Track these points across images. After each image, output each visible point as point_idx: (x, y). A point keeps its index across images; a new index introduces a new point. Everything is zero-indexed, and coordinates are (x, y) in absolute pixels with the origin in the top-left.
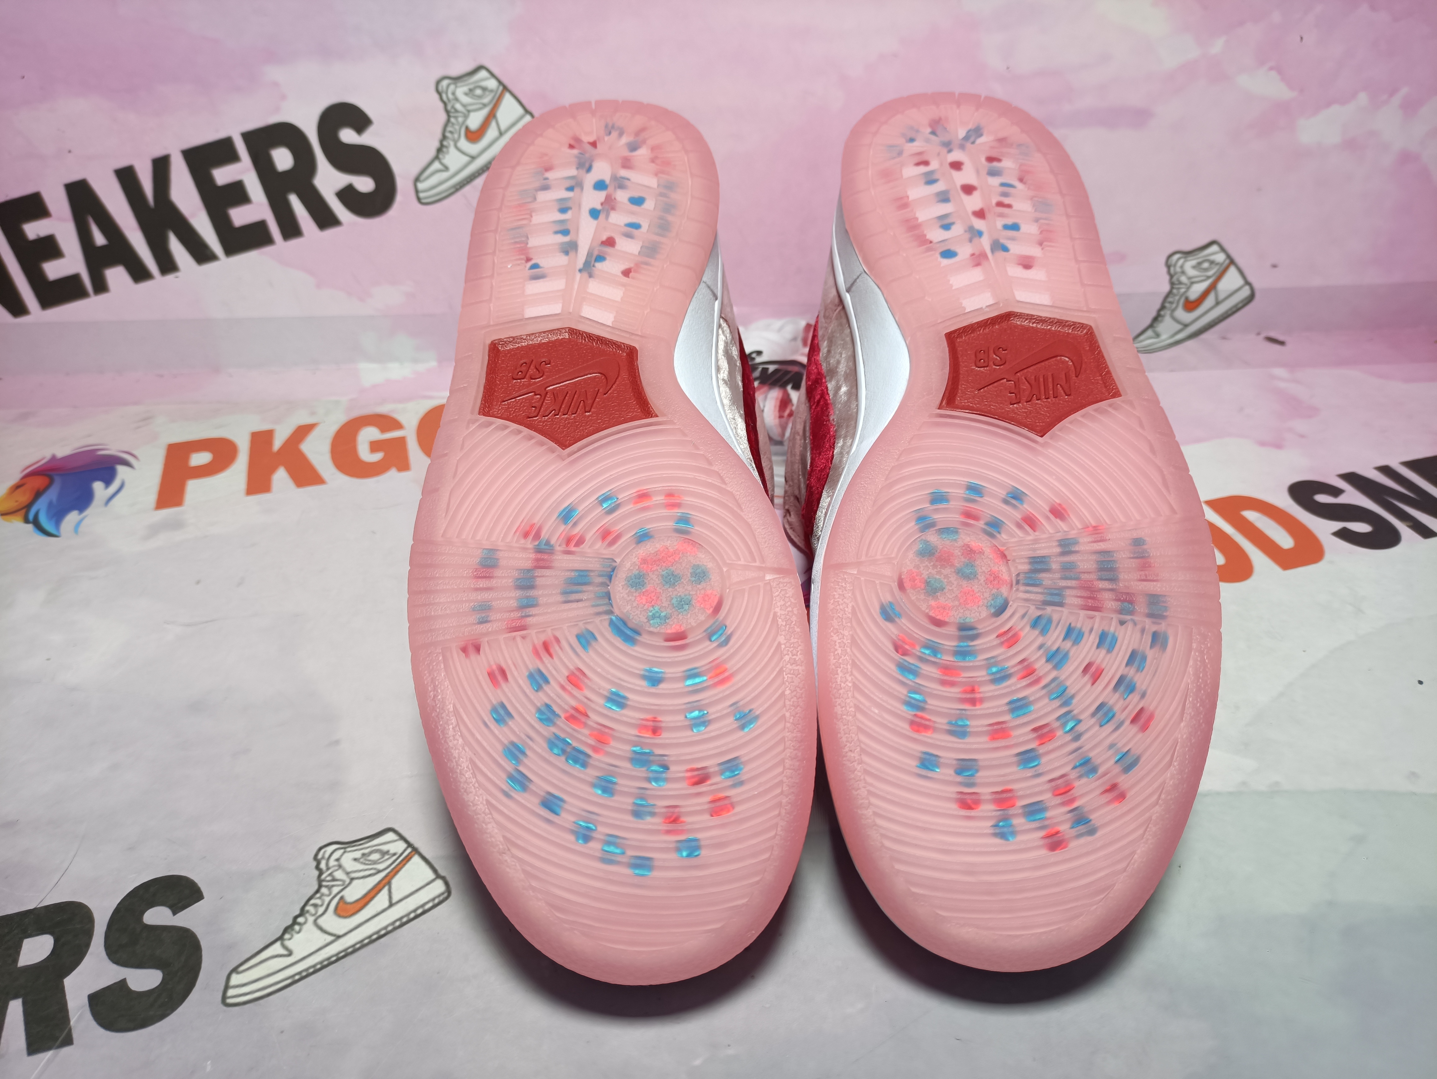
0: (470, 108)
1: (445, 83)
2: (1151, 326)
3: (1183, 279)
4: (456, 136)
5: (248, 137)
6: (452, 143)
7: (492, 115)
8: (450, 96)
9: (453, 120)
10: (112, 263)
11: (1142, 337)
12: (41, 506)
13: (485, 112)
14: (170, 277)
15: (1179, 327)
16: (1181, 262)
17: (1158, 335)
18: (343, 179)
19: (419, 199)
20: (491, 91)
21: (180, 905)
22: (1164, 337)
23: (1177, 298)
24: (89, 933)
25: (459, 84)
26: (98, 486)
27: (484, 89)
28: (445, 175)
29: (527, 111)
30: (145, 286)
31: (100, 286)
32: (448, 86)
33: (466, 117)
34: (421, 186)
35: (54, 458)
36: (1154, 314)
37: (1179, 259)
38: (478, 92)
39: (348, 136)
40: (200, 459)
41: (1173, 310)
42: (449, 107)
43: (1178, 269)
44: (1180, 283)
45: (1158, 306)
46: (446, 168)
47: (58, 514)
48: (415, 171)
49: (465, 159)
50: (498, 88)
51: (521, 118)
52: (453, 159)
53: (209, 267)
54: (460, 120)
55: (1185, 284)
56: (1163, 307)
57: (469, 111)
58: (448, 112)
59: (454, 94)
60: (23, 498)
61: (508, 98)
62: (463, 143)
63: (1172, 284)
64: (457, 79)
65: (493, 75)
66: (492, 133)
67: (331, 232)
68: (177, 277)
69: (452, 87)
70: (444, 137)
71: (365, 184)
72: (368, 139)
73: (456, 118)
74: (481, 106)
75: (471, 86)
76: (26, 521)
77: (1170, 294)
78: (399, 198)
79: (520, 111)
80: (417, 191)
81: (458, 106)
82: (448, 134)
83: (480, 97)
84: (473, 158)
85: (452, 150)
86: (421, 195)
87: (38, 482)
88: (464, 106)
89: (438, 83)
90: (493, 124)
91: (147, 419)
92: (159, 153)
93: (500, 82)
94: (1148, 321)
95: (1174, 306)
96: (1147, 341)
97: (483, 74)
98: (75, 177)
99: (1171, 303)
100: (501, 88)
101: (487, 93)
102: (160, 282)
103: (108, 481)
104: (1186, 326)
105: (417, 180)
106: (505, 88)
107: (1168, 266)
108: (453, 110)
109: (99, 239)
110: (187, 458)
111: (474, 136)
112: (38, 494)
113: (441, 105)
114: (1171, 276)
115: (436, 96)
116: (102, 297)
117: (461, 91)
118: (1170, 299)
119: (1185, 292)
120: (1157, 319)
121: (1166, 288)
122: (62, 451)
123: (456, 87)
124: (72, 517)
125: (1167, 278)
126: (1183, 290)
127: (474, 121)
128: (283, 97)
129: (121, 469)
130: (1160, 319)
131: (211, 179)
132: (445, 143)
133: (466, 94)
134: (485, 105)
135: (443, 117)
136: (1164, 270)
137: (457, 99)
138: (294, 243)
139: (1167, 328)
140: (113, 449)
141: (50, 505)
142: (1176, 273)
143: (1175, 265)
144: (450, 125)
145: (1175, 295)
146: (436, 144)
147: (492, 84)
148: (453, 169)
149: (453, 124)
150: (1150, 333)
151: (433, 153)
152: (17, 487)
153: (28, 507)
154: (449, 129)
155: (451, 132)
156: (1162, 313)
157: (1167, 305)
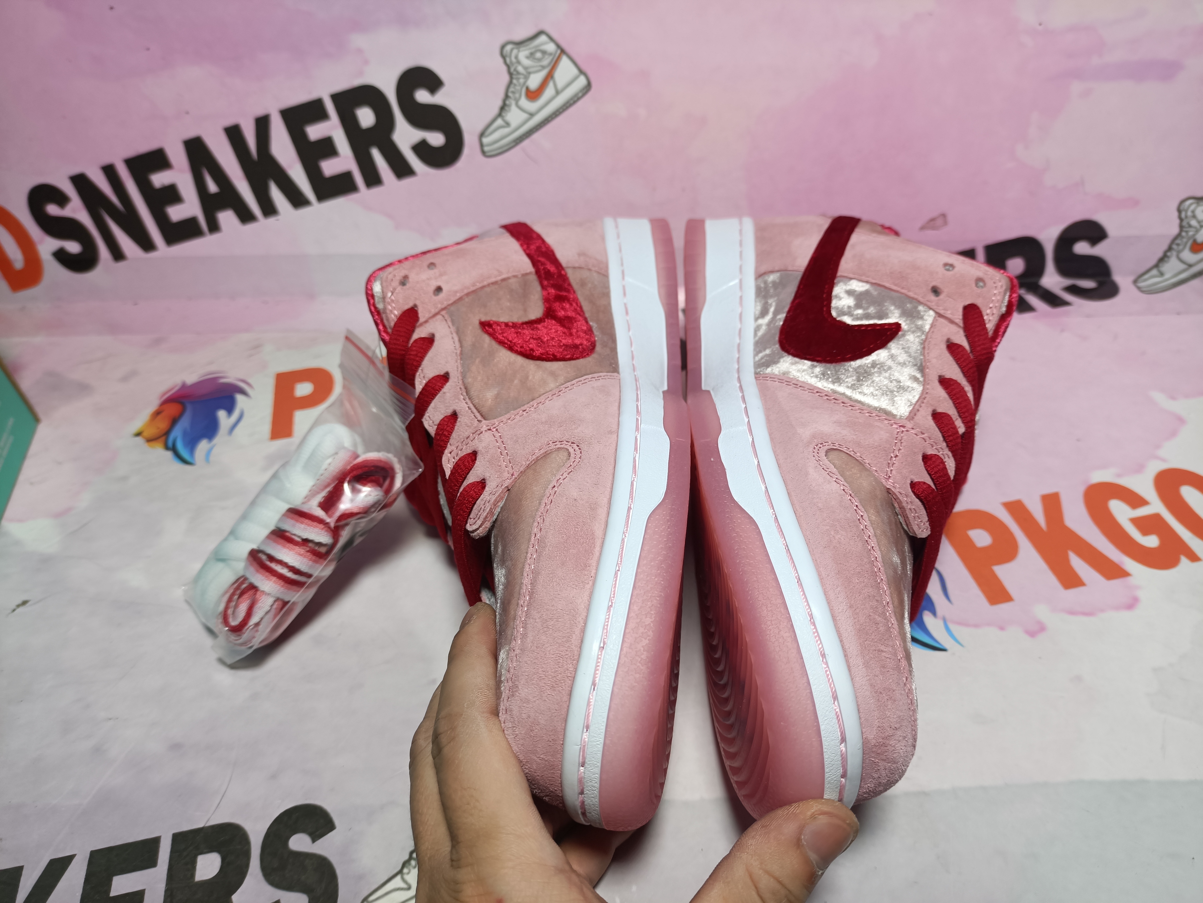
0: (531, 70)
1: (509, 48)
2: (1156, 266)
3: (1194, 223)
4: (517, 95)
5: (336, 98)
6: (513, 103)
7: (550, 76)
8: (514, 60)
9: (515, 81)
10: (223, 207)
11: (1146, 276)
12: (177, 433)
13: (543, 74)
14: (272, 220)
15: (1183, 266)
16: (1192, 207)
17: (1162, 274)
18: (416, 135)
19: (483, 153)
20: (550, 54)
21: (317, 833)
22: (1167, 276)
23: (1185, 240)
24: (247, 854)
25: (521, 49)
26: (222, 414)
27: (544, 52)
28: (506, 130)
29: (581, 72)
30: (250, 227)
31: (214, 227)
32: (512, 50)
33: (526, 78)
34: (485, 140)
35: (184, 386)
36: (1160, 254)
37: (1191, 204)
38: (538, 55)
39: (422, 96)
40: (303, 389)
41: (1179, 252)
42: (512, 70)
43: (1189, 213)
44: (1190, 226)
45: (1165, 247)
46: (508, 124)
47: (192, 443)
48: (480, 127)
49: (525, 116)
50: (556, 52)
51: (575, 78)
52: (515, 116)
53: (304, 211)
54: (522, 81)
55: (1195, 228)
56: (1170, 249)
57: (529, 73)
58: (511, 74)
59: (516, 57)
60: (162, 424)
61: (565, 60)
62: (524, 102)
63: (1181, 227)
64: (519, 44)
65: (551, 39)
66: (549, 91)
67: (407, 182)
68: (278, 220)
69: (515, 52)
70: (507, 97)
71: (436, 139)
72: (439, 99)
73: (518, 79)
74: (540, 68)
75: (533, 50)
76: (167, 448)
77: (1179, 236)
78: (466, 151)
79: (575, 71)
80: (482, 145)
81: (520, 69)
82: (510, 94)
83: (540, 60)
84: (532, 115)
85: (514, 108)
86: (486, 149)
87: (173, 409)
88: (526, 68)
89: (503, 47)
90: (551, 84)
91: (257, 347)
92: (260, 112)
93: (558, 46)
94: (1154, 261)
95: (1181, 247)
96: (1152, 280)
97: (543, 38)
98: (191, 134)
99: (1178, 245)
100: (559, 52)
101: (546, 57)
102: (263, 223)
103: (230, 408)
104: (1190, 266)
105: (482, 135)
106: (563, 52)
107: (1179, 211)
108: (515, 73)
109: (212, 187)
110: (292, 389)
111: (533, 95)
112: (174, 422)
113: (504, 68)
114: (1181, 220)
115: (501, 60)
116: (215, 237)
117: (523, 54)
118: (1178, 241)
119: (1194, 235)
120: (1163, 259)
121: (1175, 230)
122: (191, 378)
123: (519, 51)
124: (203, 445)
125: (1177, 221)
126: (1191, 233)
127: (534, 82)
128: (366, 62)
129: (239, 398)
130: (1166, 259)
131: (304, 135)
132: (507, 102)
133: (527, 57)
134: (543, 67)
135: (506, 78)
136: (1176, 214)
137: (519, 62)
138: (376, 191)
139: (1172, 267)
140: (231, 377)
141: (185, 434)
142: (1186, 217)
143: (1186, 211)
144: (512, 86)
145: (1183, 237)
146: (499, 103)
147: (551, 47)
148: (514, 124)
149: (515, 85)
150: (1154, 272)
151: (496, 110)
152: (157, 414)
153: (167, 433)
154: (511, 89)
155: (513, 92)
156: (1169, 254)
157: (1174, 247)
